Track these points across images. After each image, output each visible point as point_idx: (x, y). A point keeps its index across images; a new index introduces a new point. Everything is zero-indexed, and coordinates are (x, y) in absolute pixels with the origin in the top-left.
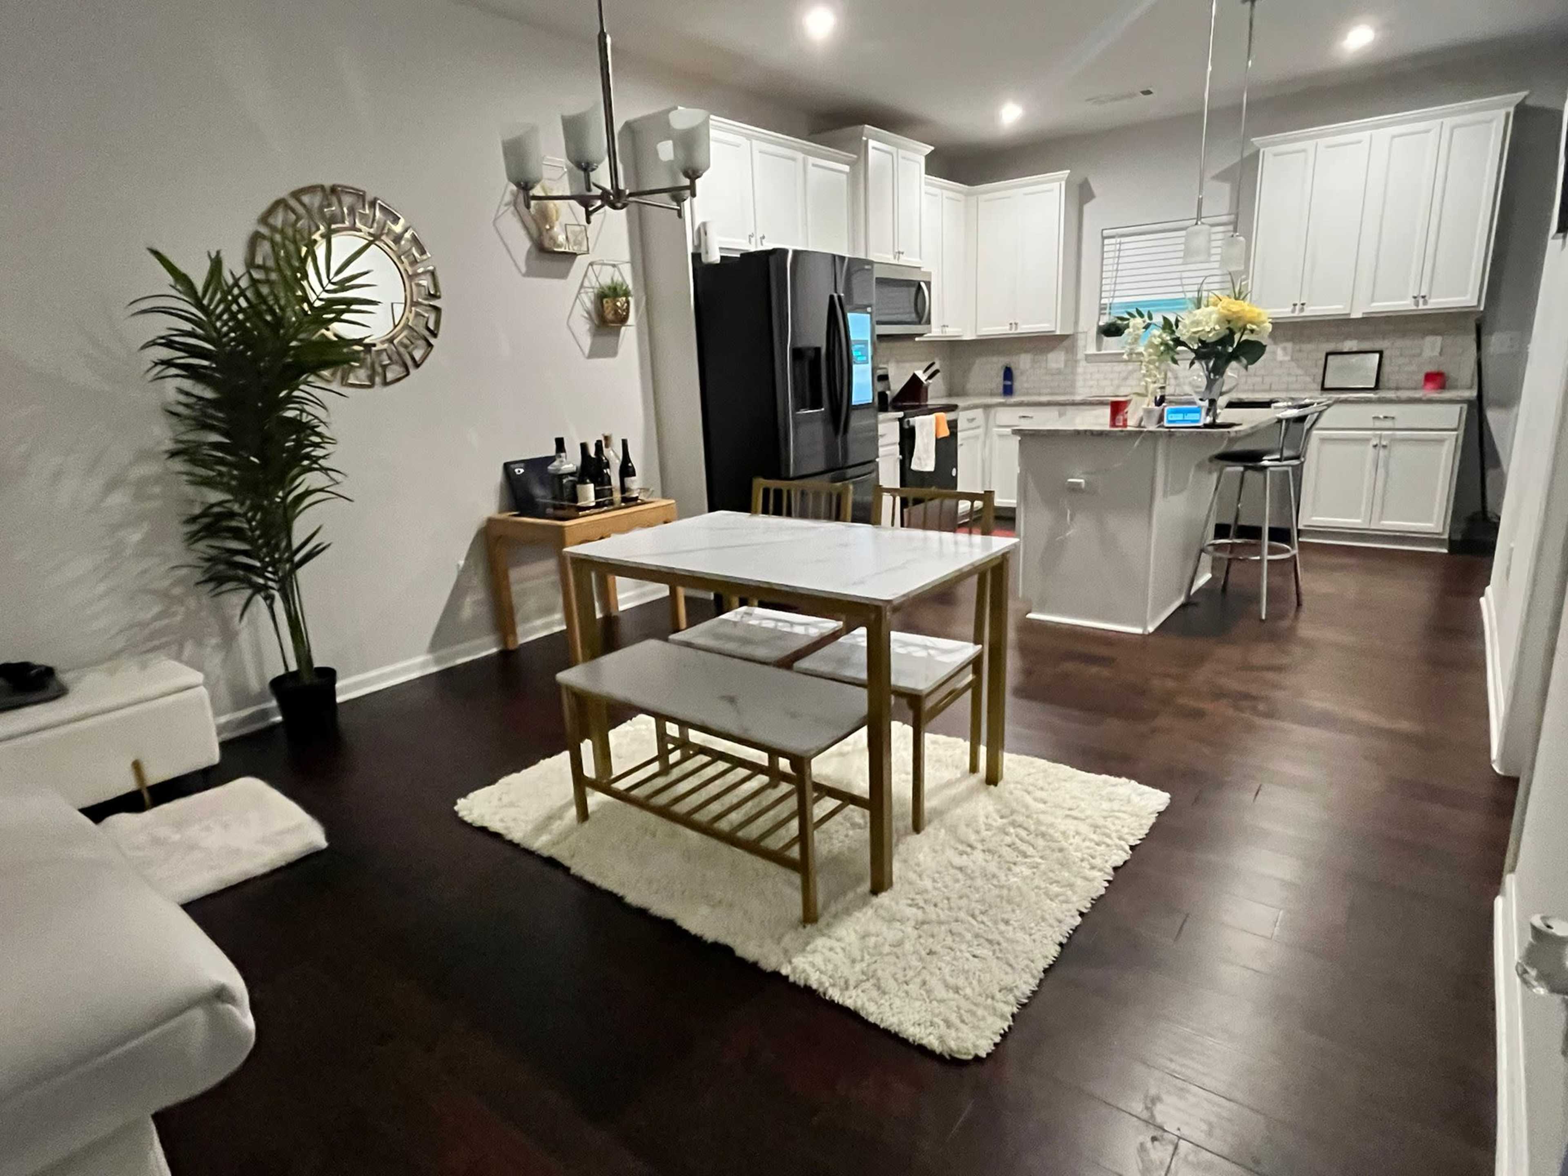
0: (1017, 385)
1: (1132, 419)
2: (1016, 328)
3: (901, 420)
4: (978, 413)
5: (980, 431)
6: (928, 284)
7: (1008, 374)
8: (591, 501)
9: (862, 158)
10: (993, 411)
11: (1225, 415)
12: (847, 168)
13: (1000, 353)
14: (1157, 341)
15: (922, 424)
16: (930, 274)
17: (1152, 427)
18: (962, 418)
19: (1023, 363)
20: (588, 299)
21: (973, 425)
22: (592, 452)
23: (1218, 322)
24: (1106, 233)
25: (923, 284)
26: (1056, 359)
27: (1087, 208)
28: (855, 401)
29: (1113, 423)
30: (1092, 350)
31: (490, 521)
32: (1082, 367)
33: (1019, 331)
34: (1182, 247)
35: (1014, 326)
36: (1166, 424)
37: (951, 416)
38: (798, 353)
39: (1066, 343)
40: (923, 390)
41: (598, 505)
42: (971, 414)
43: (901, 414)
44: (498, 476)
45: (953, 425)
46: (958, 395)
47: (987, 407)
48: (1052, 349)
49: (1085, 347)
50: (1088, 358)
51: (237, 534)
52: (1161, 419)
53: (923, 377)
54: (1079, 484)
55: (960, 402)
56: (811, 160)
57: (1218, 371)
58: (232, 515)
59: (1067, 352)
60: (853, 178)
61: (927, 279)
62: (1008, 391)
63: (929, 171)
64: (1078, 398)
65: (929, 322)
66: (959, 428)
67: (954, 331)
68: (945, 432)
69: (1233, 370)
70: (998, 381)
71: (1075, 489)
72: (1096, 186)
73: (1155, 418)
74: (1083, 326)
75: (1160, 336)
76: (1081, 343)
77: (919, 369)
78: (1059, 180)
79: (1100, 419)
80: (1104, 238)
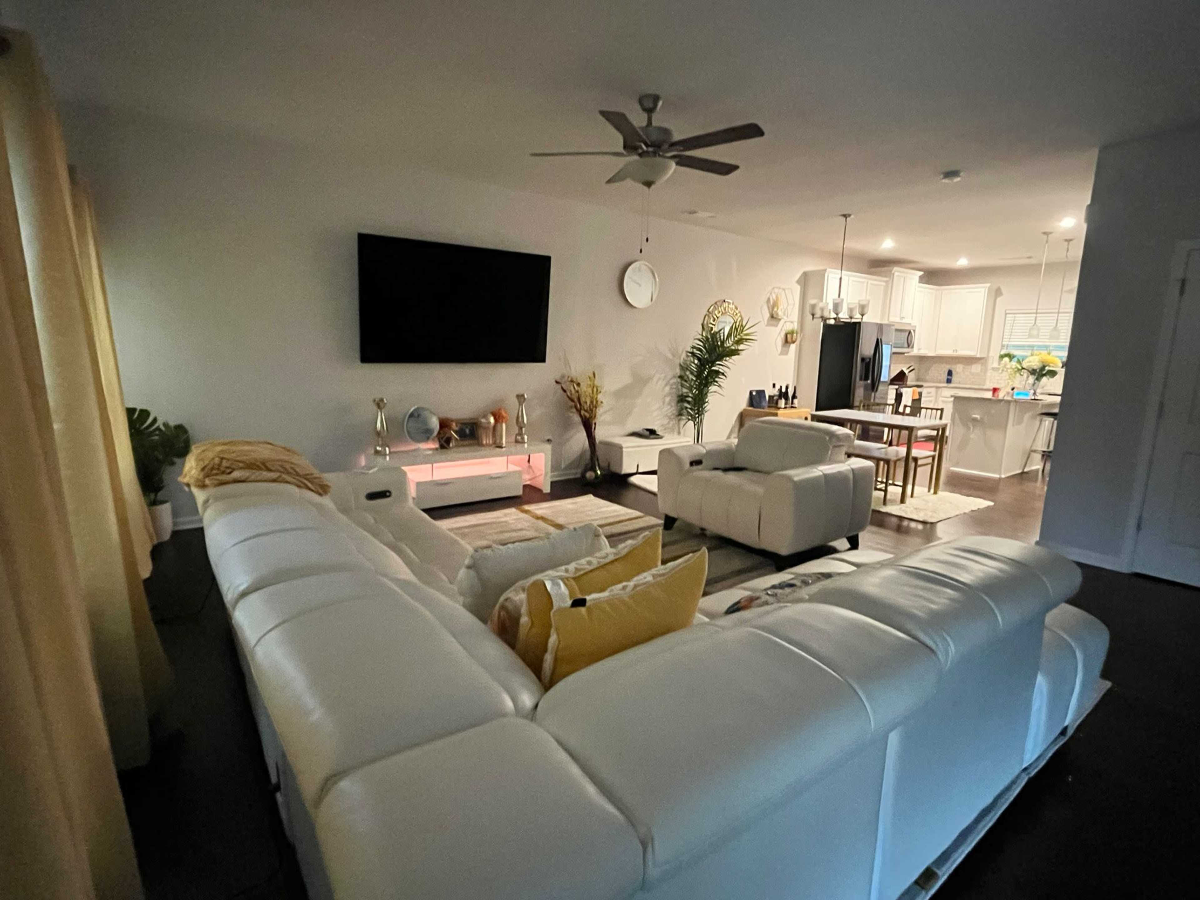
0: (954, 378)
1: (1001, 395)
2: (956, 352)
3: (897, 390)
4: (933, 390)
5: (933, 399)
6: (914, 331)
7: (950, 373)
8: (783, 406)
9: (891, 281)
10: (940, 390)
11: (1039, 397)
12: (884, 284)
13: (947, 363)
14: (1014, 367)
15: (907, 392)
16: (915, 326)
17: (1009, 398)
18: (925, 391)
19: (958, 369)
20: (783, 335)
21: (929, 395)
22: (784, 390)
23: (1039, 362)
24: (1007, 312)
25: (912, 331)
26: (976, 368)
27: (999, 299)
28: (882, 379)
29: (993, 395)
30: (995, 365)
31: (745, 410)
32: (989, 374)
33: (957, 354)
34: (1027, 334)
35: (955, 351)
36: (1015, 397)
37: (920, 390)
38: (863, 360)
39: (982, 361)
40: (906, 377)
41: (785, 408)
42: (929, 390)
43: (897, 387)
44: (747, 395)
45: (920, 394)
46: (922, 380)
47: (938, 388)
48: (975, 363)
49: (993, 363)
50: (993, 369)
51: (688, 402)
52: (1013, 395)
53: (906, 372)
54: (977, 418)
55: (925, 384)
56: (870, 282)
57: (1038, 379)
58: (688, 396)
59: (982, 366)
60: (886, 287)
61: (914, 329)
62: (949, 381)
63: (920, 282)
64: (985, 387)
65: (913, 347)
66: (923, 395)
67: (924, 352)
68: (917, 397)
69: (1044, 379)
70: (945, 376)
71: (975, 420)
72: (1003, 289)
73: (1010, 395)
74: (991, 354)
75: (1016, 365)
76: (990, 361)
77: (904, 367)
78: (984, 287)
79: (989, 395)
80: (1006, 314)
